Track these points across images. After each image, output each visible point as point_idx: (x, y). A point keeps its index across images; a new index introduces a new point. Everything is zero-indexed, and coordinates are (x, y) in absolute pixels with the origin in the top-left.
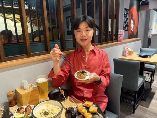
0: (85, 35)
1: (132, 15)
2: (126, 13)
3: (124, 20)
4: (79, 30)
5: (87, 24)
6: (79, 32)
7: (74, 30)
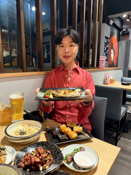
0: (69, 52)
1: (112, 44)
2: (107, 41)
3: (105, 49)
4: (62, 45)
5: (71, 38)
6: (62, 48)
7: (57, 45)
